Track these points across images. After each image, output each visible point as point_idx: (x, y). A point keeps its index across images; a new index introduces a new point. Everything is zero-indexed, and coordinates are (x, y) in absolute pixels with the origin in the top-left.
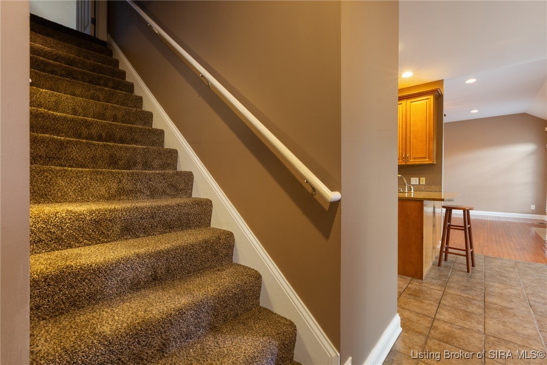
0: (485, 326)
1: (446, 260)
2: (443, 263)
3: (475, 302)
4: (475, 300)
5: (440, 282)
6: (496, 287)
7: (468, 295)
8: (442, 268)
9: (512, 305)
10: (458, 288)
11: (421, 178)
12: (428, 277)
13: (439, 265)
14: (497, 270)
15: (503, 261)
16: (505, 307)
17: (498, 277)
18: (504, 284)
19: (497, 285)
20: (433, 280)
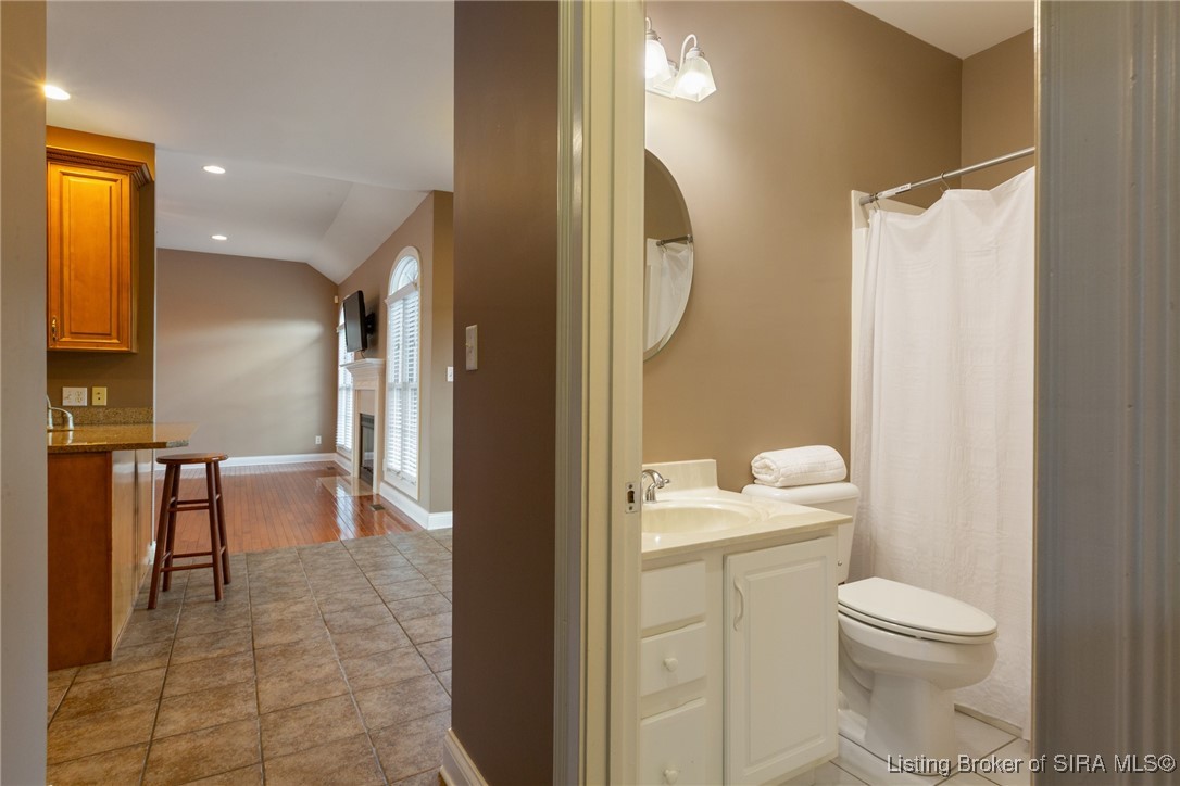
0: (258, 699)
1: (166, 588)
2: (161, 597)
3: (234, 659)
4: (235, 654)
5: (155, 648)
6: (272, 611)
7: (220, 652)
8: (156, 613)
9: (300, 635)
10: (199, 645)
11: (95, 390)
12: (125, 648)
13: (151, 606)
14: (270, 575)
15: (279, 555)
16: (289, 645)
17: (273, 590)
18: (282, 599)
19: (271, 606)
20: (140, 650)
